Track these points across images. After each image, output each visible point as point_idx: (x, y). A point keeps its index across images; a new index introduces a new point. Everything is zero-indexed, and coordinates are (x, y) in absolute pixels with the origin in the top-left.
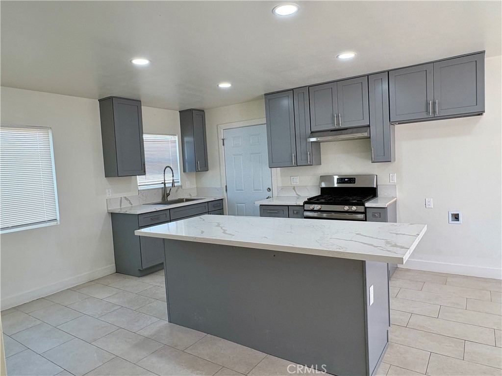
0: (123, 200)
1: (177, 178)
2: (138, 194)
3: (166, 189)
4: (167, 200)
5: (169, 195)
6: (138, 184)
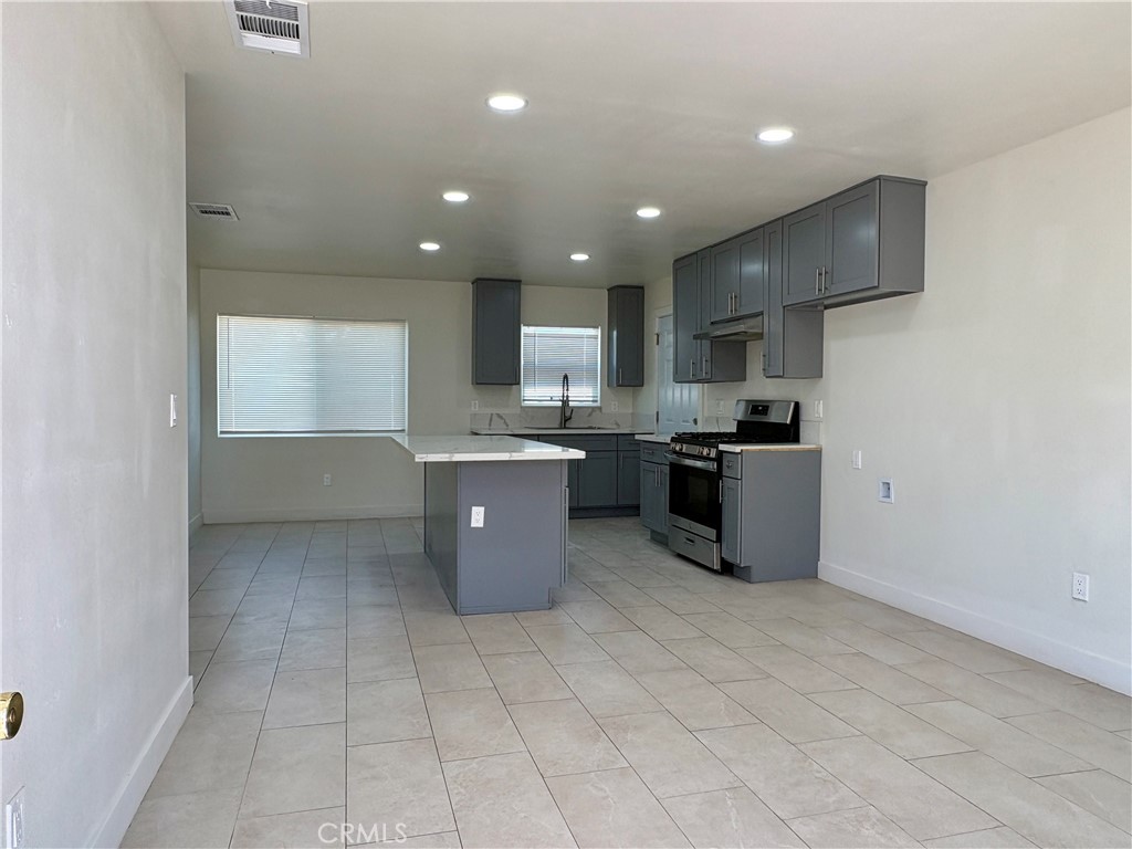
0: (495, 418)
1: (594, 395)
2: (519, 412)
3: (566, 408)
4: (565, 427)
5: (570, 419)
6: (523, 397)
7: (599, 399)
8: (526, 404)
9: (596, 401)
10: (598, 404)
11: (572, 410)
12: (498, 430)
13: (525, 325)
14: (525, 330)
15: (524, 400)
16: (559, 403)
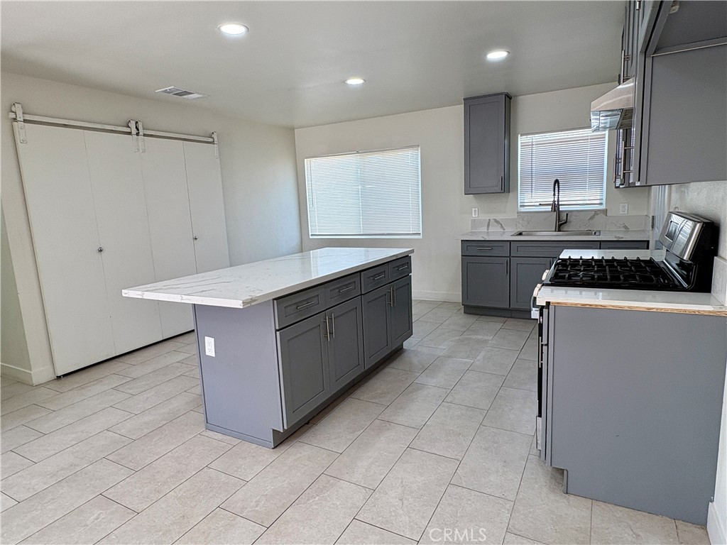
0: (492, 221)
1: (599, 198)
2: (516, 217)
3: (559, 213)
4: (559, 231)
5: (565, 223)
6: (519, 204)
7: (604, 201)
8: (523, 209)
9: (601, 204)
10: (603, 207)
11: (567, 214)
12: (495, 234)
13: (522, 135)
14: (522, 140)
15: (521, 206)
16: (549, 208)
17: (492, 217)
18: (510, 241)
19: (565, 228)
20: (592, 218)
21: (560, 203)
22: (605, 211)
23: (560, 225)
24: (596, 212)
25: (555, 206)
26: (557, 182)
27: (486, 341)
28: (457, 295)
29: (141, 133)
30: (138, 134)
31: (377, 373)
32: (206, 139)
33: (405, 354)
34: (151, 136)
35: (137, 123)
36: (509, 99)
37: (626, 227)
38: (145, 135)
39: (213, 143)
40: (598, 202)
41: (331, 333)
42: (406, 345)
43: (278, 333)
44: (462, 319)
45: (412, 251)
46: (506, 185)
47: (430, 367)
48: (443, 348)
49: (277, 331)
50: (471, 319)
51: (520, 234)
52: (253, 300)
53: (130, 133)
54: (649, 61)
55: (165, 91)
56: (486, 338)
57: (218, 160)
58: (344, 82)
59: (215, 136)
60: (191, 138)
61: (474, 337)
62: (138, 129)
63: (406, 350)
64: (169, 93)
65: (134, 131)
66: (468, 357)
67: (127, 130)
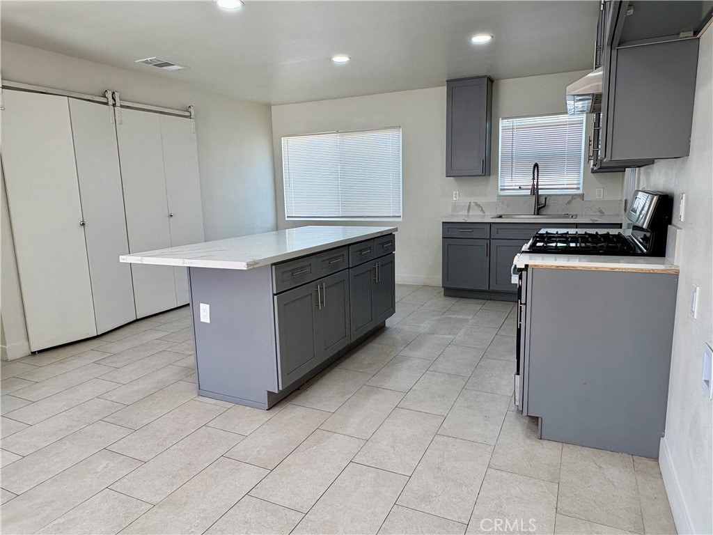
0: (473, 205)
1: (575, 182)
2: (496, 201)
3: (538, 197)
4: (538, 214)
5: (544, 206)
6: (500, 188)
7: (581, 186)
8: (503, 193)
9: (578, 188)
10: (580, 192)
11: (546, 198)
12: (476, 217)
13: (503, 119)
14: (503, 123)
15: (501, 189)
16: (529, 192)
17: (473, 200)
18: (490, 223)
19: (544, 211)
20: (569, 202)
21: (539, 187)
22: (582, 196)
23: (539, 209)
24: (574, 196)
25: (535, 190)
26: (536, 166)
27: (466, 320)
28: (437, 279)
29: (118, 104)
30: (114, 105)
31: (362, 348)
32: (182, 113)
33: (388, 332)
34: (128, 107)
35: (113, 93)
36: (491, 81)
37: (601, 211)
38: (122, 106)
39: (189, 117)
40: (575, 186)
41: (322, 303)
42: (388, 323)
43: (275, 297)
44: (442, 301)
45: (396, 230)
46: (487, 168)
47: (413, 342)
48: (425, 326)
49: (274, 295)
50: (451, 302)
51: (500, 217)
52: (256, 263)
53: (106, 104)
54: (614, 53)
55: (146, 62)
56: (466, 317)
57: (195, 135)
58: (330, 60)
59: (192, 110)
60: (167, 111)
61: (454, 316)
62: (115, 100)
63: (388, 328)
64: (150, 63)
65: (111, 102)
66: (449, 334)
67: (104, 100)
